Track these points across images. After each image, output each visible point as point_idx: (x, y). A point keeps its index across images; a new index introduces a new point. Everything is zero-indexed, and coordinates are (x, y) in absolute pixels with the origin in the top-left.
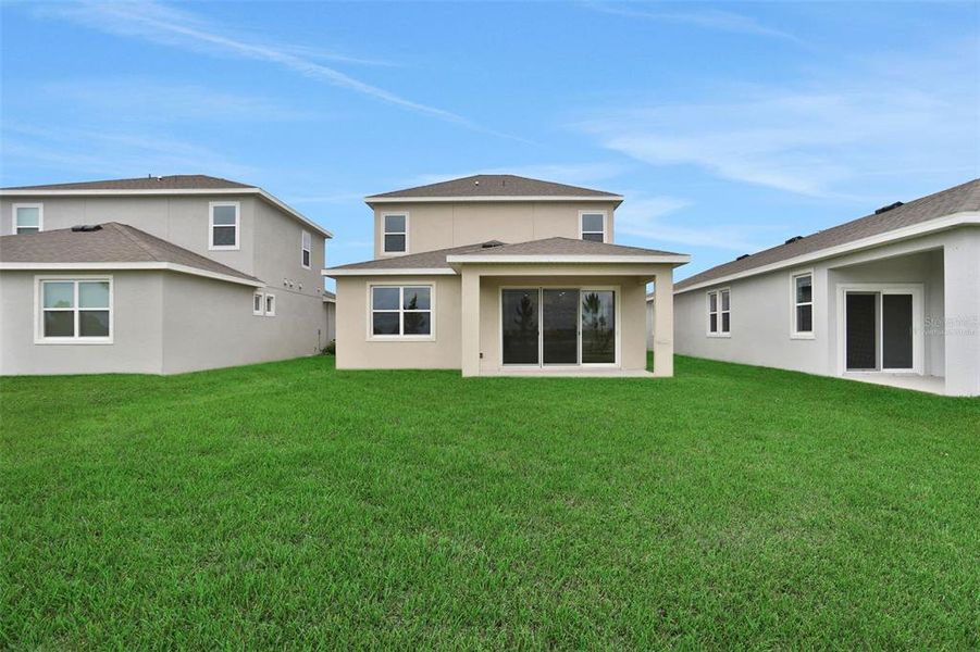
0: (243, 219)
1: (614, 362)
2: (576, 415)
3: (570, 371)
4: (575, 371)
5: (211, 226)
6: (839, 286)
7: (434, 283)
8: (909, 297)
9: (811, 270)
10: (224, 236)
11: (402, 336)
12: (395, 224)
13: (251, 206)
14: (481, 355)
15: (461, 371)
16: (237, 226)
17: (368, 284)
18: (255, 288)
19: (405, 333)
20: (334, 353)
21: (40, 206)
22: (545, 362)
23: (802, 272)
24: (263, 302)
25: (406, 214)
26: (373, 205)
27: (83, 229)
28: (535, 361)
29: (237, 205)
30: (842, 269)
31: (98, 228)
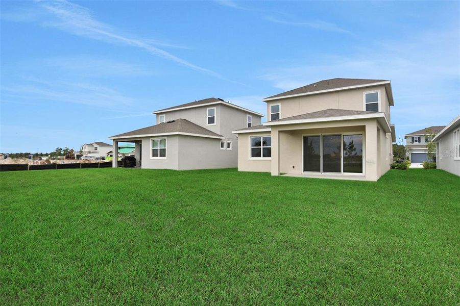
0: (217, 113)
1: (362, 172)
3: (336, 176)
4: (339, 176)
5: (208, 117)
10: (211, 120)
12: (275, 109)
13: (219, 107)
14: (293, 167)
15: (270, 173)
16: (215, 116)
18: (221, 139)
21: (164, 115)
24: (225, 145)
25: (279, 104)
26: (267, 101)
27: (170, 122)
29: (215, 108)
31: (174, 121)
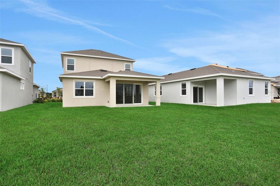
2: (132, 114)
6: (192, 85)
7: (95, 81)
8: (202, 88)
9: (186, 82)
11: (84, 96)
17: (74, 80)
19: (86, 95)
20: (62, 102)
22: (125, 103)
23: (183, 82)
28: (122, 103)
30: (193, 82)
